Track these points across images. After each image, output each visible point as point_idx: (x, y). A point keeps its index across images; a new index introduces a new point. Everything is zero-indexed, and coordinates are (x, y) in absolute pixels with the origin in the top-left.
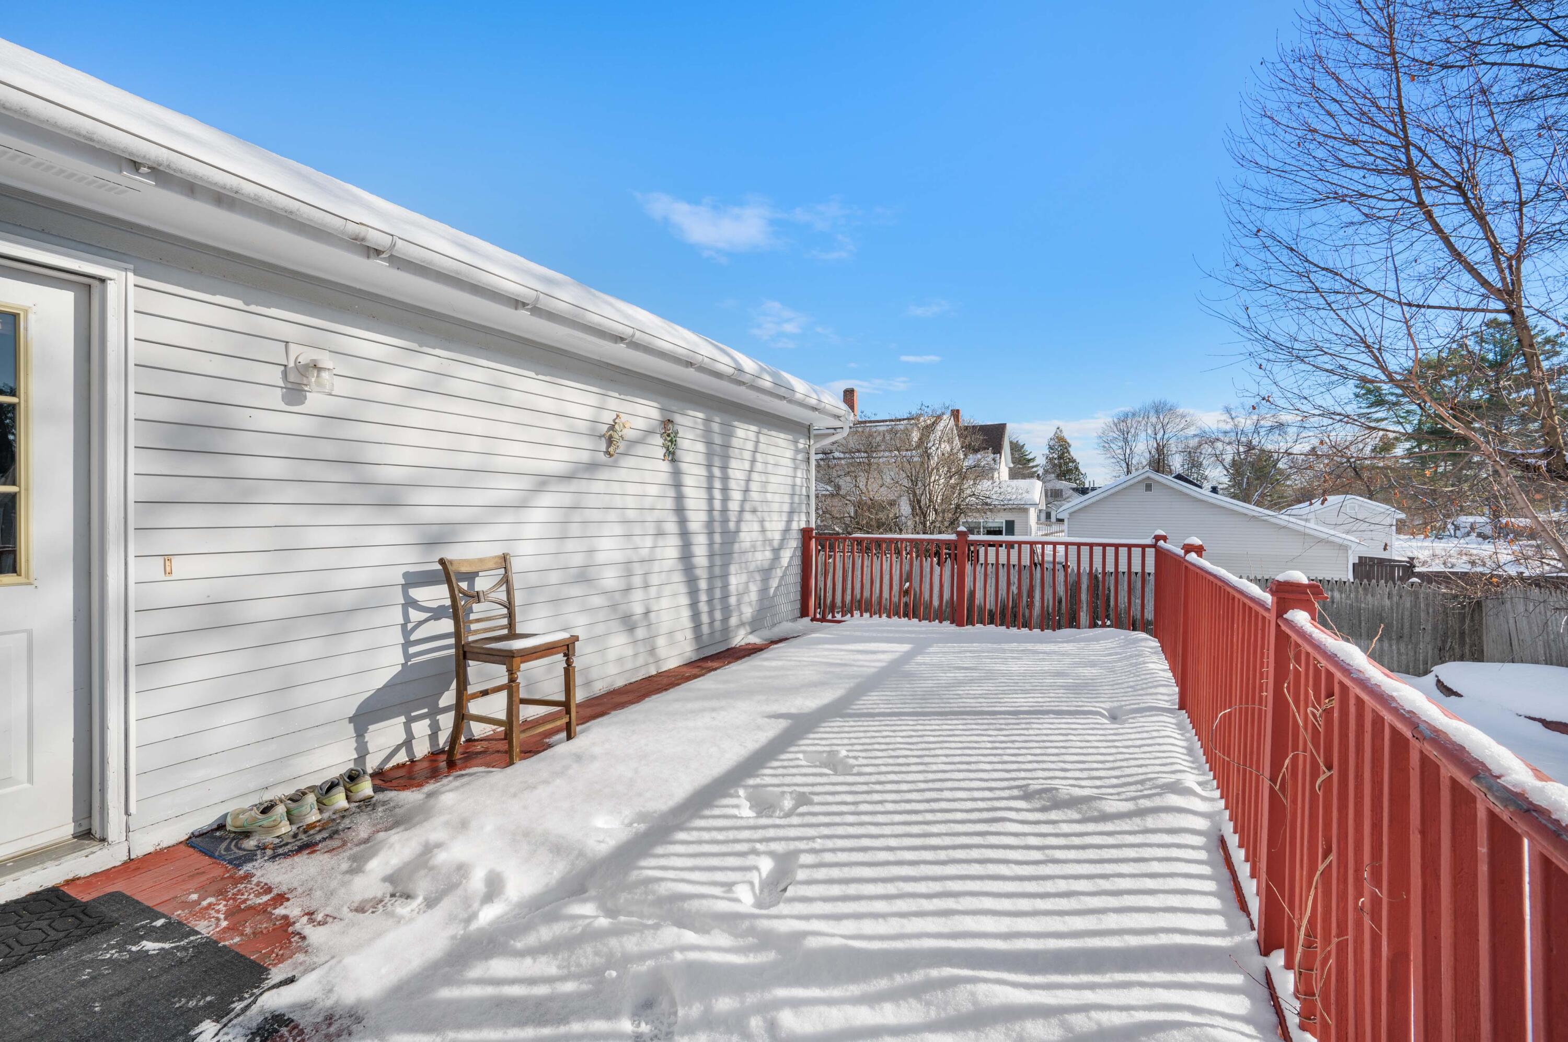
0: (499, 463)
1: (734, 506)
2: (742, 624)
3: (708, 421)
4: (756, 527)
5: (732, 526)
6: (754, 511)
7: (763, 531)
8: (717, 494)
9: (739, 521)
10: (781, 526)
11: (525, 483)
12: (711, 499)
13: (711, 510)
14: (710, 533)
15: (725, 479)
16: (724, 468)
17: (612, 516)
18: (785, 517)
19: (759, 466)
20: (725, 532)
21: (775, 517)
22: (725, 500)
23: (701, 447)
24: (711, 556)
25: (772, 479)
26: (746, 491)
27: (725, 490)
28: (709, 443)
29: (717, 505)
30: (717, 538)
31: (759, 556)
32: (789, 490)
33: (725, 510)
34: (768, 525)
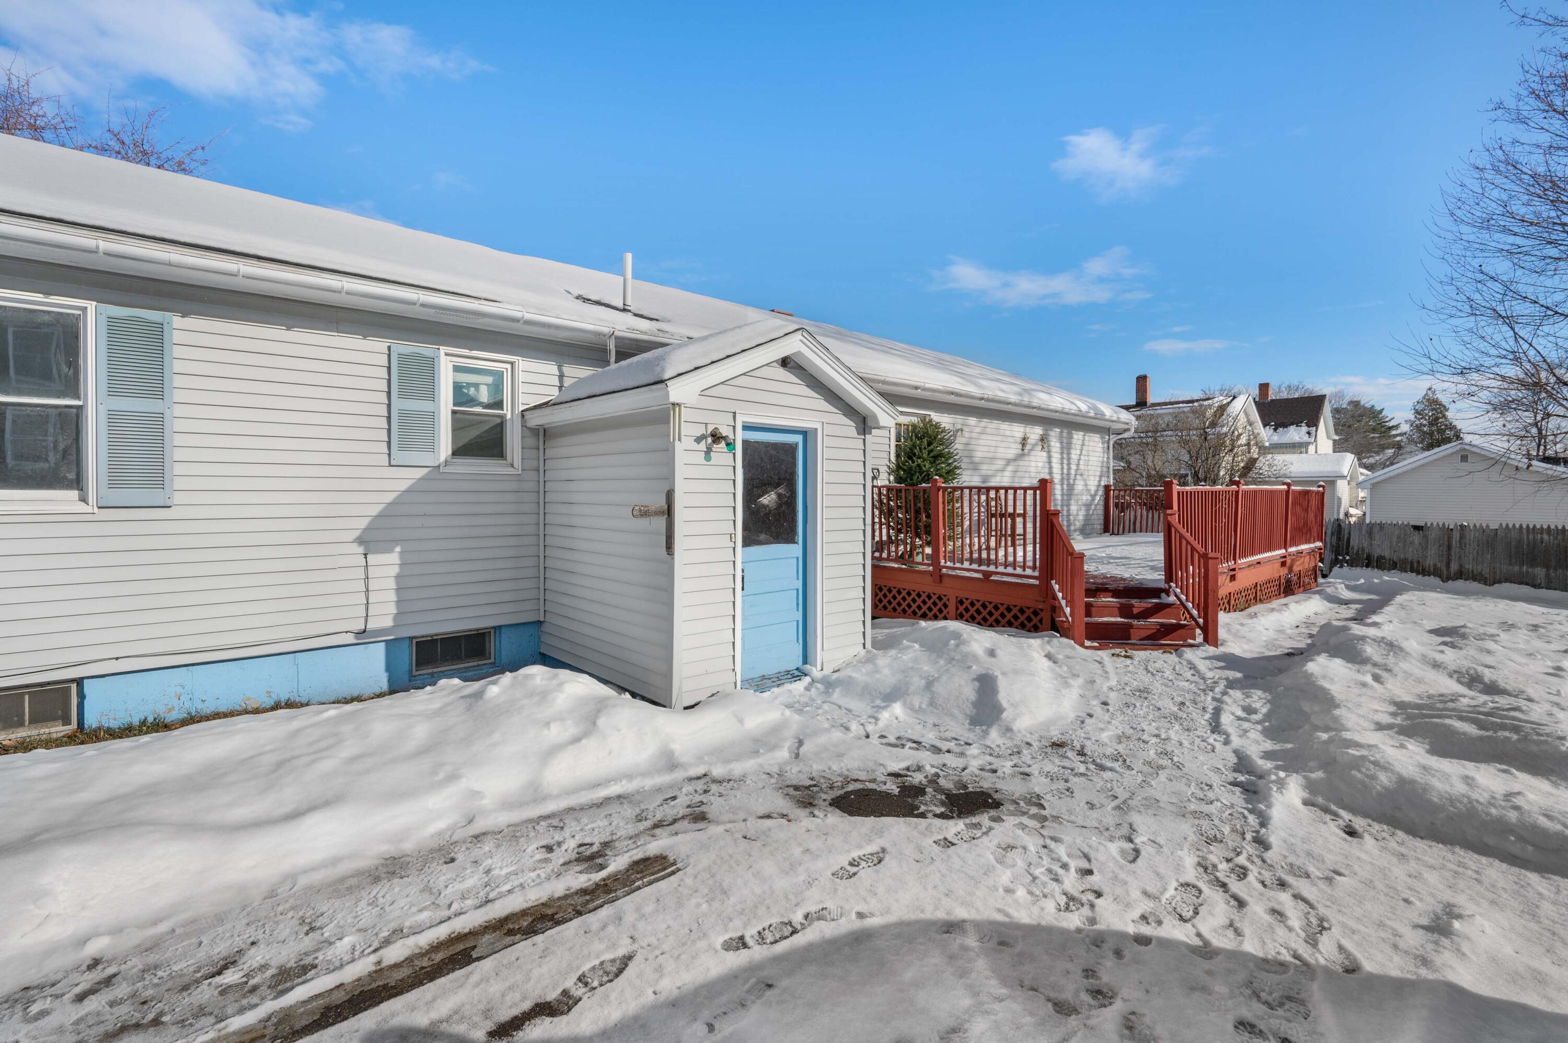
0: (998, 455)
1: (1073, 472)
2: (1075, 530)
3: (1061, 432)
4: (1082, 483)
5: (1071, 481)
6: (1081, 475)
7: (1086, 485)
8: (1065, 466)
9: (1075, 480)
10: (1096, 483)
11: (1003, 462)
12: (1062, 469)
13: (1062, 474)
14: (1062, 485)
15: (1069, 459)
16: (1069, 454)
17: (1027, 475)
18: (1097, 479)
19: (1084, 452)
20: (1068, 485)
21: (1092, 478)
22: (1069, 469)
23: (1058, 445)
24: (1062, 495)
25: (1091, 458)
26: (1078, 465)
27: (1069, 464)
28: (1061, 443)
29: (1065, 471)
30: (1065, 487)
31: (1084, 498)
32: (1100, 464)
33: (1069, 474)
34: (1088, 483)
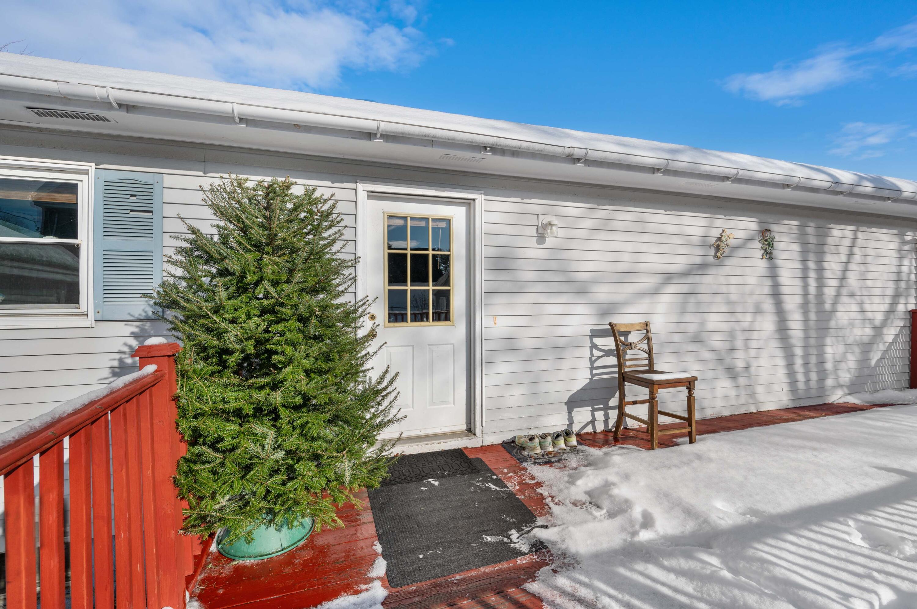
0: (642, 267)
1: (830, 291)
2: (840, 386)
3: (802, 226)
4: (854, 308)
5: (828, 307)
6: (852, 295)
7: (862, 311)
8: (812, 282)
9: (835, 303)
10: (884, 307)
11: (656, 279)
12: (806, 286)
13: (806, 295)
14: (806, 313)
15: (820, 270)
16: (819, 262)
17: (719, 298)
18: (888, 300)
19: (857, 258)
20: (820, 312)
21: (877, 300)
22: (821, 285)
23: (796, 247)
24: (806, 330)
25: (872, 268)
26: (843, 279)
27: (820, 279)
28: (804, 244)
29: (812, 290)
30: (813, 316)
31: (858, 332)
32: (894, 277)
33: (820, 295)
34: (867, 307)
